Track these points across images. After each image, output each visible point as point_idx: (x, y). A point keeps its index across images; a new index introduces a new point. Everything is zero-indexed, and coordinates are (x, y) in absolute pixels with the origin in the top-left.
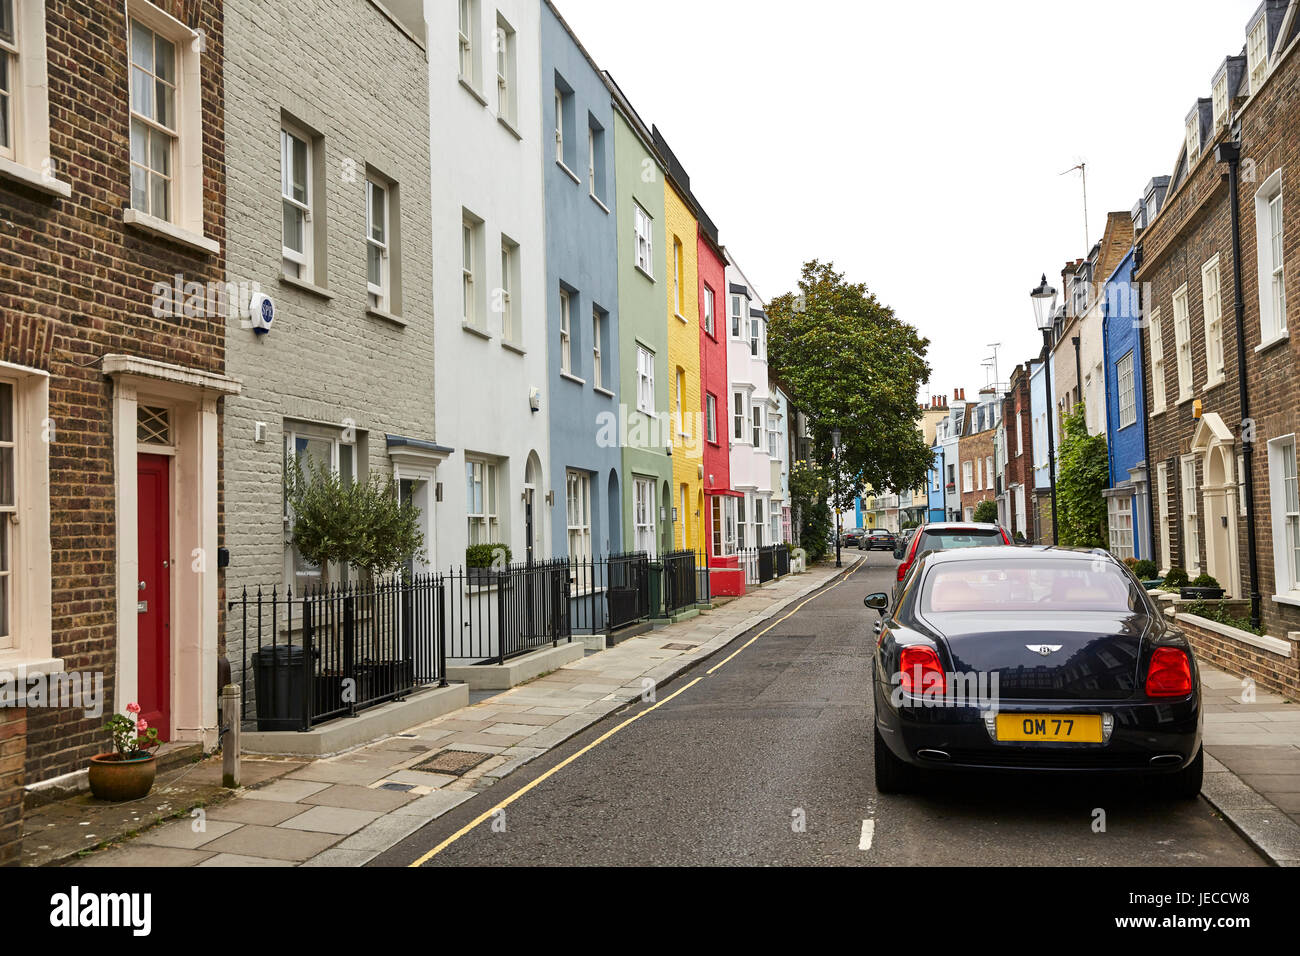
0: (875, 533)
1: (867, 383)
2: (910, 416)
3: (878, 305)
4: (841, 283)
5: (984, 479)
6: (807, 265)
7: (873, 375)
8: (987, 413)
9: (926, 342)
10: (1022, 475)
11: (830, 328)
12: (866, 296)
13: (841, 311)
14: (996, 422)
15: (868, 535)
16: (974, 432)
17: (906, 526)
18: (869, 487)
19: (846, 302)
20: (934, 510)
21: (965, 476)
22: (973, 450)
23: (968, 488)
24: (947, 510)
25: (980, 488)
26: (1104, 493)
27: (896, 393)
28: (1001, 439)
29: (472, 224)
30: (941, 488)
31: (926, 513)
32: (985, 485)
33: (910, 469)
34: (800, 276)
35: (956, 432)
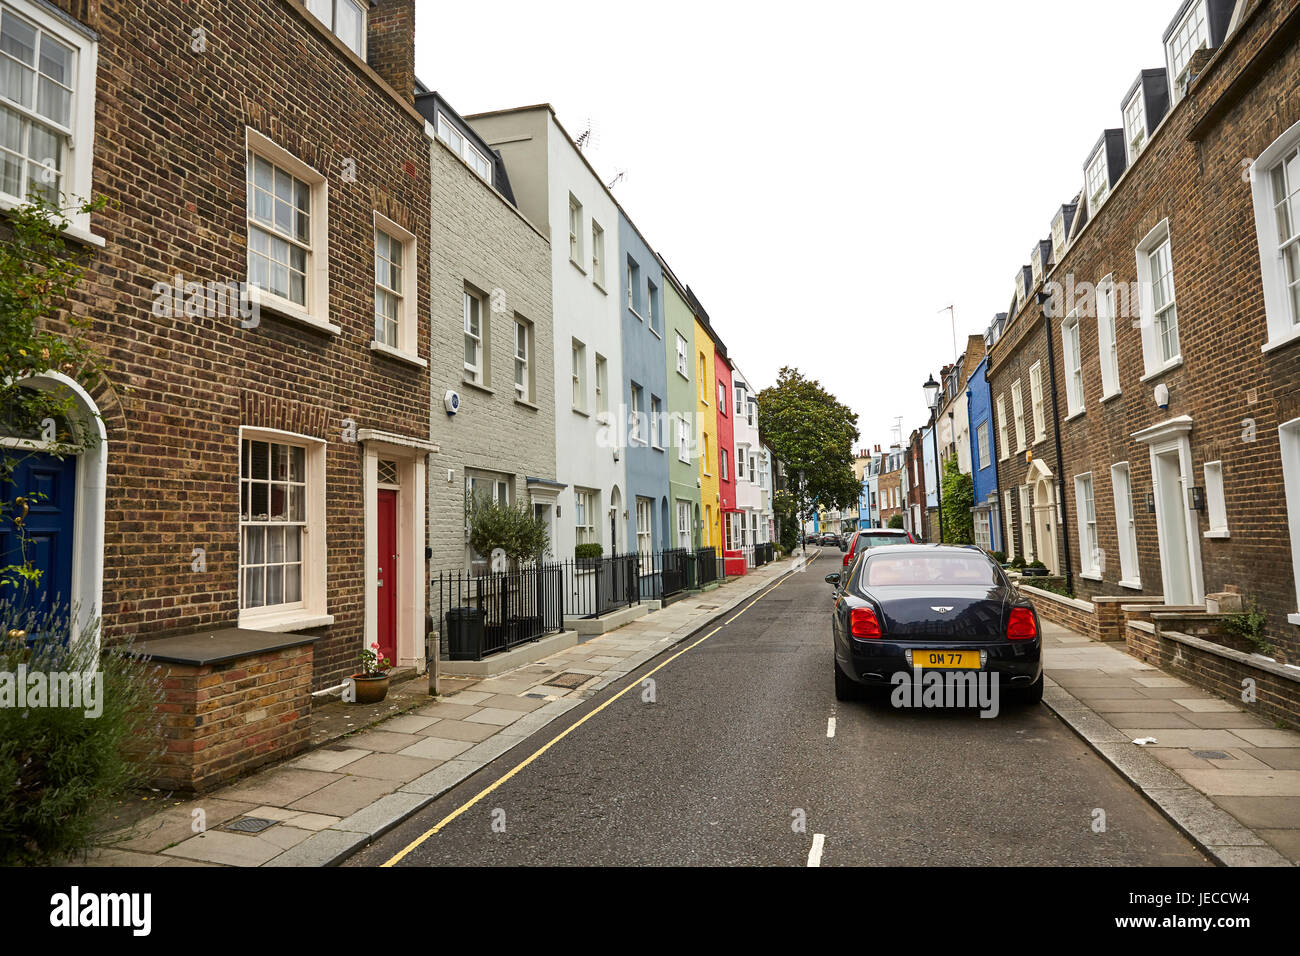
0: (826, 535)
1: (820, 442)
3: (826, 393)
4: (803, 380)
5: (894, 501)
6: (781, 369)
7: (824, 437)
8: (895, 460)
9: (856, 416)
10: (918, 499)
11: (797, 408)
12: (818, 388)
13: (803, 397)
14: (901, 465)
15: (822, 537)
16: (887, 472)
17: (845, 531)
18: (822, 506)
19: (806, 392)
20: (863, 521)
21: (882, 499)
22: (887, 483)
23: (884, 507)
24: (872, 521)
25: (892, 507)
26: (971, 509)
27: (839, 448)
28: (904, 476)
29: (578, 347)
30: (867, 507)
31: (858, 523)
32: (895, 504)
33: (848, 495)
34: (777, 376)
35: (876, 472)
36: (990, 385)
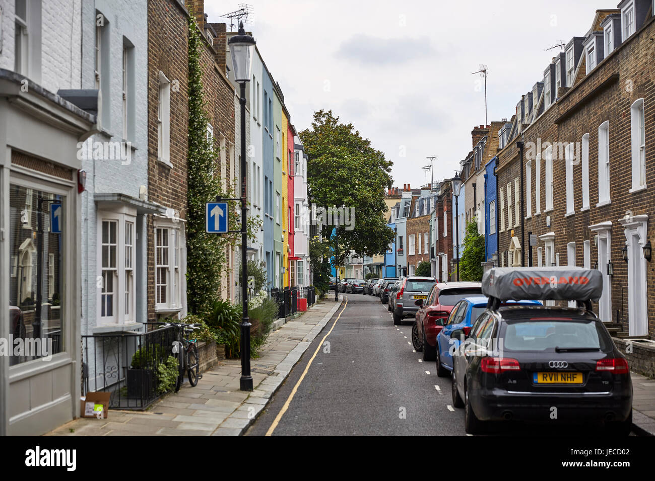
0: (349, 281)
1: (355, 190)
2: (380, 210)
3: (361, 138)
4: (338, 124)
5: (423, 247)
6: (317, 113)
7: (359, 185)
8: (425, 203)
9: (391, 163)
10: (446, 248)
11: (333, 155)
12: (353, 132)
13: (338, 143)
14: (431, 211)
15: (343, 282)
16: (416, 216)
17: (368, 277)
18: (353, 252)
19: (341, 137)
20: (389, 266)
21: (410, 244)
22: (416, 227)
23: (412, 253)
24: (398, 267)
25: (420, 253)
26: (482, 264)
27: (373, 197)
28: (434, 223)
30: (394, 252)
31: (384, 269)
32: (423, 251)
33: (379, 242)
34: (313, 120)
35: (405, 215)
36: (497, 179)
